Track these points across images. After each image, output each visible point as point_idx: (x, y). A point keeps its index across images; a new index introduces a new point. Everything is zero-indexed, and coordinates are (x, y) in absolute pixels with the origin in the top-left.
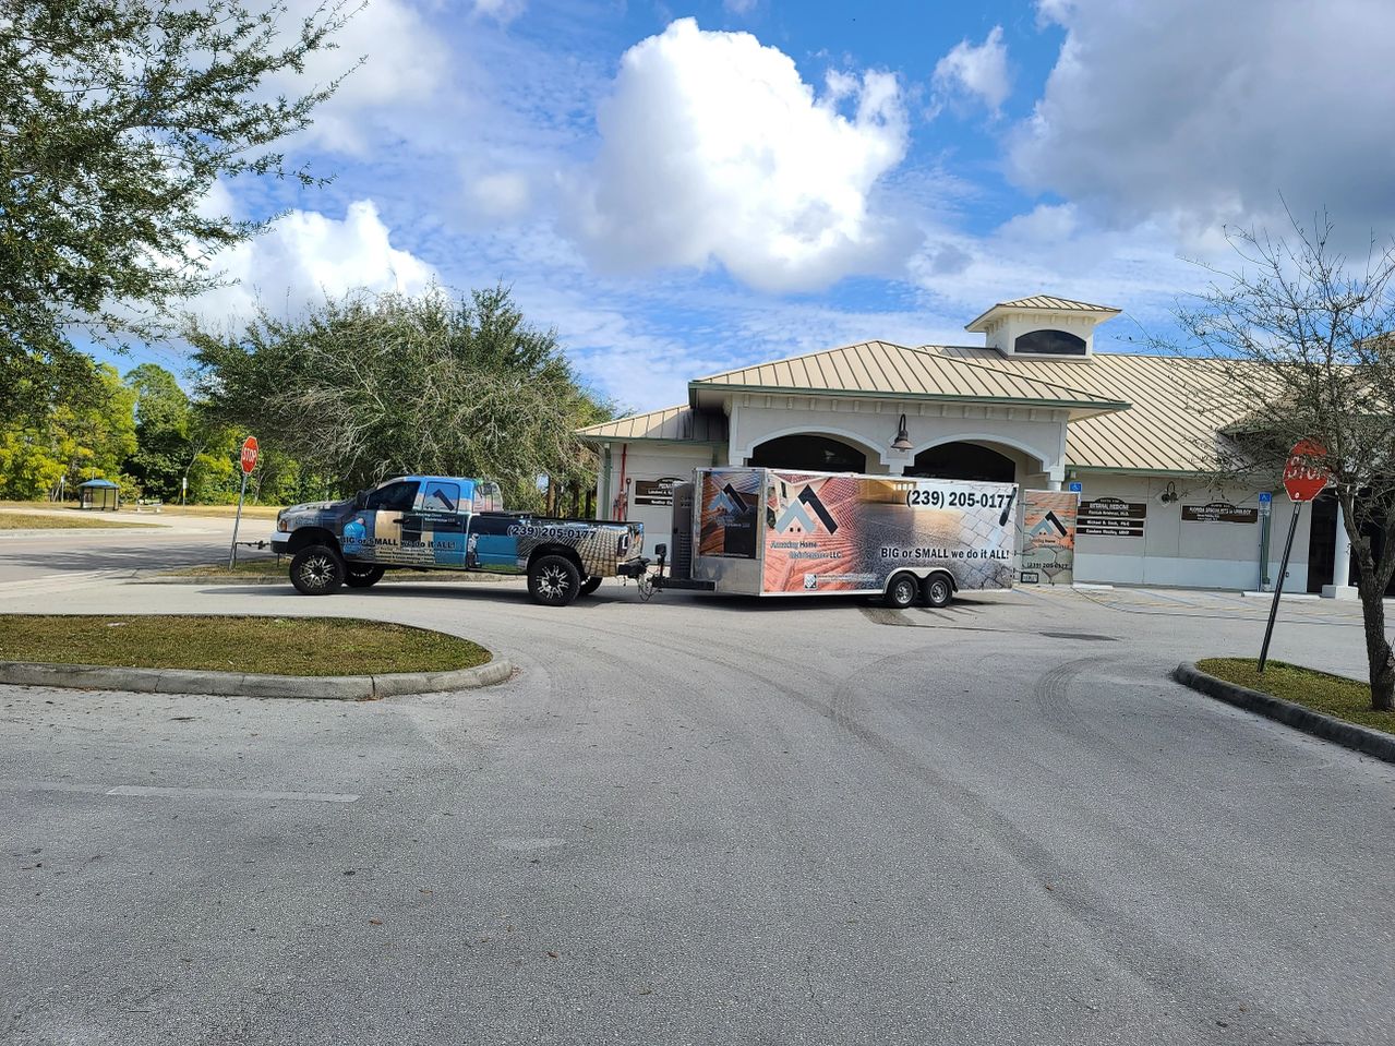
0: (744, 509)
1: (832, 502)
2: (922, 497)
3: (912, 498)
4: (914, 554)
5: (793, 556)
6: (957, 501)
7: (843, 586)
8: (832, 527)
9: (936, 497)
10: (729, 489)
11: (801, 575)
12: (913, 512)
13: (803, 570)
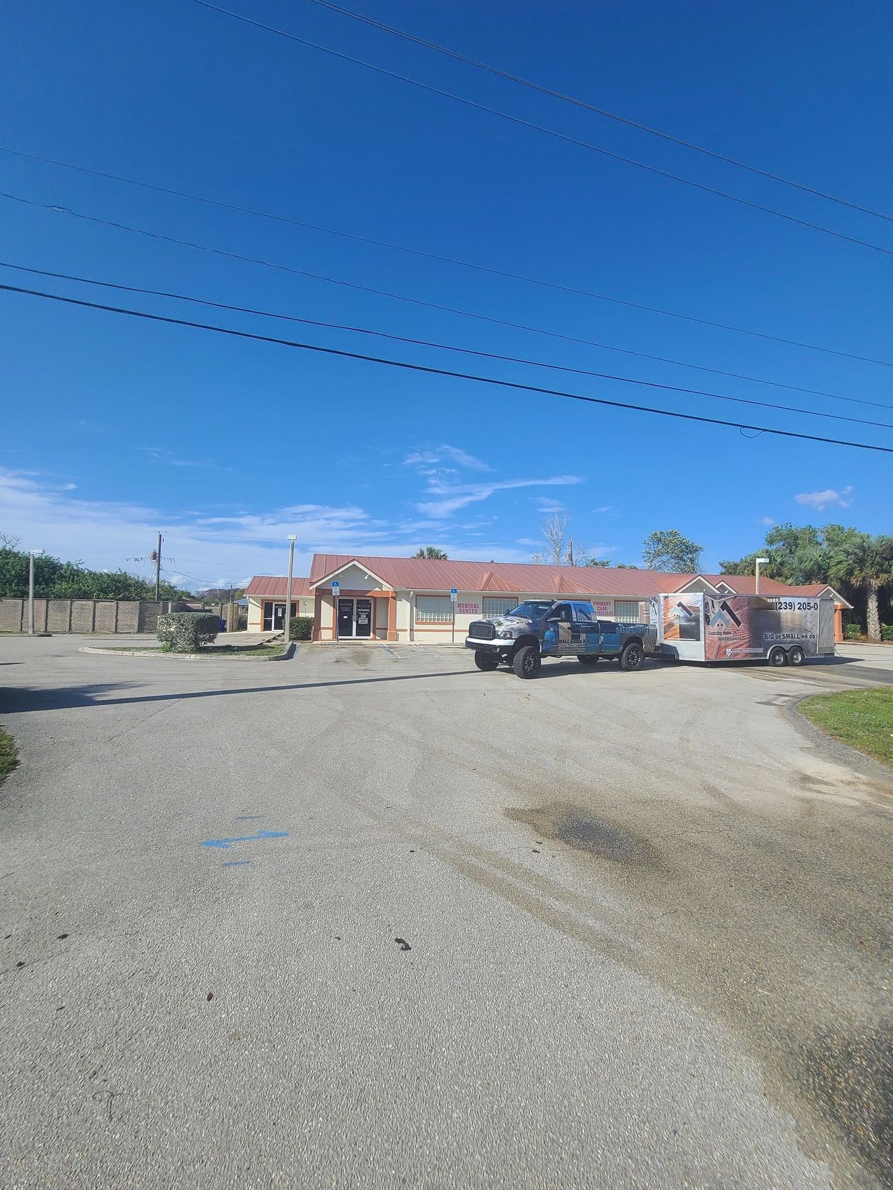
0: (691, 614)
1: (737, 609)
2: (783, 606)
3: (778, 606)
4: (782, 637)
5: (720, 639)
6: (801, 607)
7: (746, 655)
8: (738, 623)
9: (791, 605)
10: (680, 605)
11: (724, 650)
12: (780, 613)
13: (726, 647)
